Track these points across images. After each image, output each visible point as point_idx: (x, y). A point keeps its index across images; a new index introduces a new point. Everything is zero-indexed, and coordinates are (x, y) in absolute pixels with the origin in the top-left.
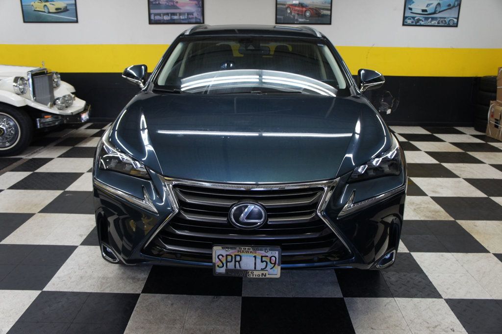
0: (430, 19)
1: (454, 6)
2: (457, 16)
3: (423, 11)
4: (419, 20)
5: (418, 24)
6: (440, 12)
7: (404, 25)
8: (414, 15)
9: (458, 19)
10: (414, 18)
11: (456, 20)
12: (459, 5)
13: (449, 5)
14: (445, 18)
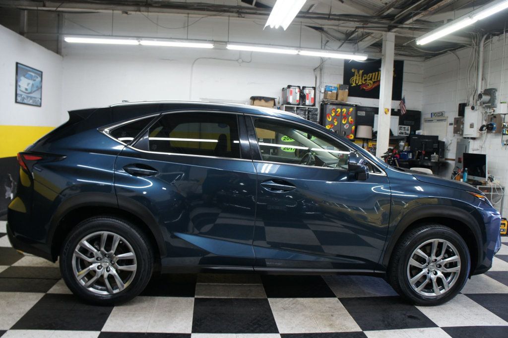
0: (29, 99)
1: (39, 88)
2: (40, 97)
3: (26, 89)
4: (24, 99)
5: (24, 102)
6: (34, 92)
7: (16, 102)
8: (22, 93)
9: (41, 99)
10: (21, 95)
11: (40, 100)
12: (41, 87)
13: (37, 87)
14: (35, 98)
